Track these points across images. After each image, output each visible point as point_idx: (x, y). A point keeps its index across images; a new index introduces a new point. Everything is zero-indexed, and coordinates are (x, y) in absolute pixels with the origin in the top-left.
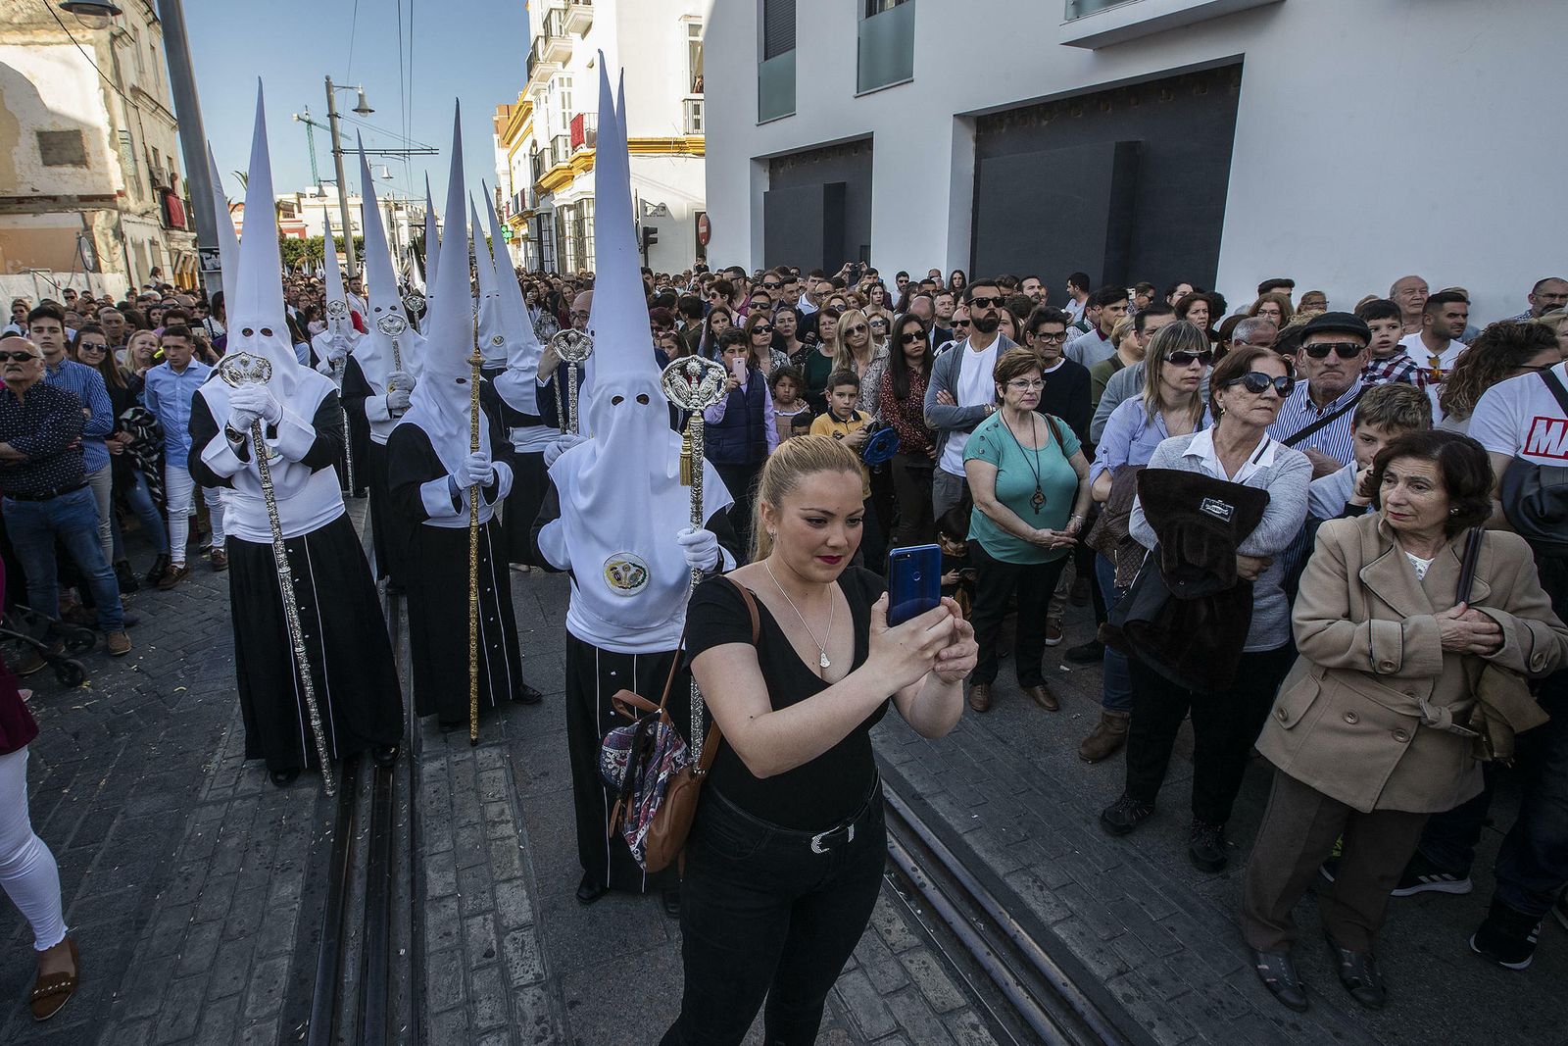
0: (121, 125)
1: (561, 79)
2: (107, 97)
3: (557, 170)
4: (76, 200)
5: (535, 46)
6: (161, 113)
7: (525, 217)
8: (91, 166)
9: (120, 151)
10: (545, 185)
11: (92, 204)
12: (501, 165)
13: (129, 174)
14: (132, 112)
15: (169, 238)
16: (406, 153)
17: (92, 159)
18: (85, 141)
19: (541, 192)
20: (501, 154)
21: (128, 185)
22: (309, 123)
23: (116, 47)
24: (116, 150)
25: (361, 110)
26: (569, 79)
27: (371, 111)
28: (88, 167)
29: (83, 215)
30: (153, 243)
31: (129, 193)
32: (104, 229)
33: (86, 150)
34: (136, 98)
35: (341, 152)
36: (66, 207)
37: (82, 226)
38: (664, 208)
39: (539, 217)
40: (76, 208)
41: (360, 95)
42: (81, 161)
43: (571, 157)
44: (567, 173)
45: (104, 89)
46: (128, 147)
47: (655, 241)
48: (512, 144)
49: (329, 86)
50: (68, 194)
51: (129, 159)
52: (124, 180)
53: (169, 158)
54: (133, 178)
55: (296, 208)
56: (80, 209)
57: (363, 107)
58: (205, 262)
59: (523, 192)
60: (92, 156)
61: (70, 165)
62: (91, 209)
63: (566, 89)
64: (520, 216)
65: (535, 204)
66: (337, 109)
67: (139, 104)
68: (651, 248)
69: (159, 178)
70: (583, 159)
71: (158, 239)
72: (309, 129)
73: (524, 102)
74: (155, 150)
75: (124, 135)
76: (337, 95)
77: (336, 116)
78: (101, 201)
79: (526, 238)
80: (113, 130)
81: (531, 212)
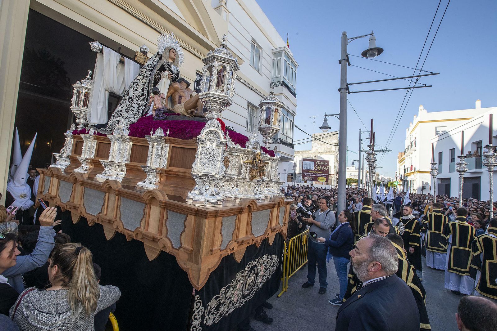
1: (410, 157)
3: (407, 173)
5: (406, 149)
7: (402, 180)
10: (406, 175)
12: (398, 167)
19: (405, 176)
20: (398, 165)
26: (412, 157)
38: (428, 183)
43: (411, 171)
44: (410, 174)
47: (425, 189)
48: (401, 163)
59: (402, 175)
63: (411, 159)
65: (404, 178)
68: (424, 190)
70: (412, 173)
73: (404, 157)
79: (401, 185)
81: (403, 180)
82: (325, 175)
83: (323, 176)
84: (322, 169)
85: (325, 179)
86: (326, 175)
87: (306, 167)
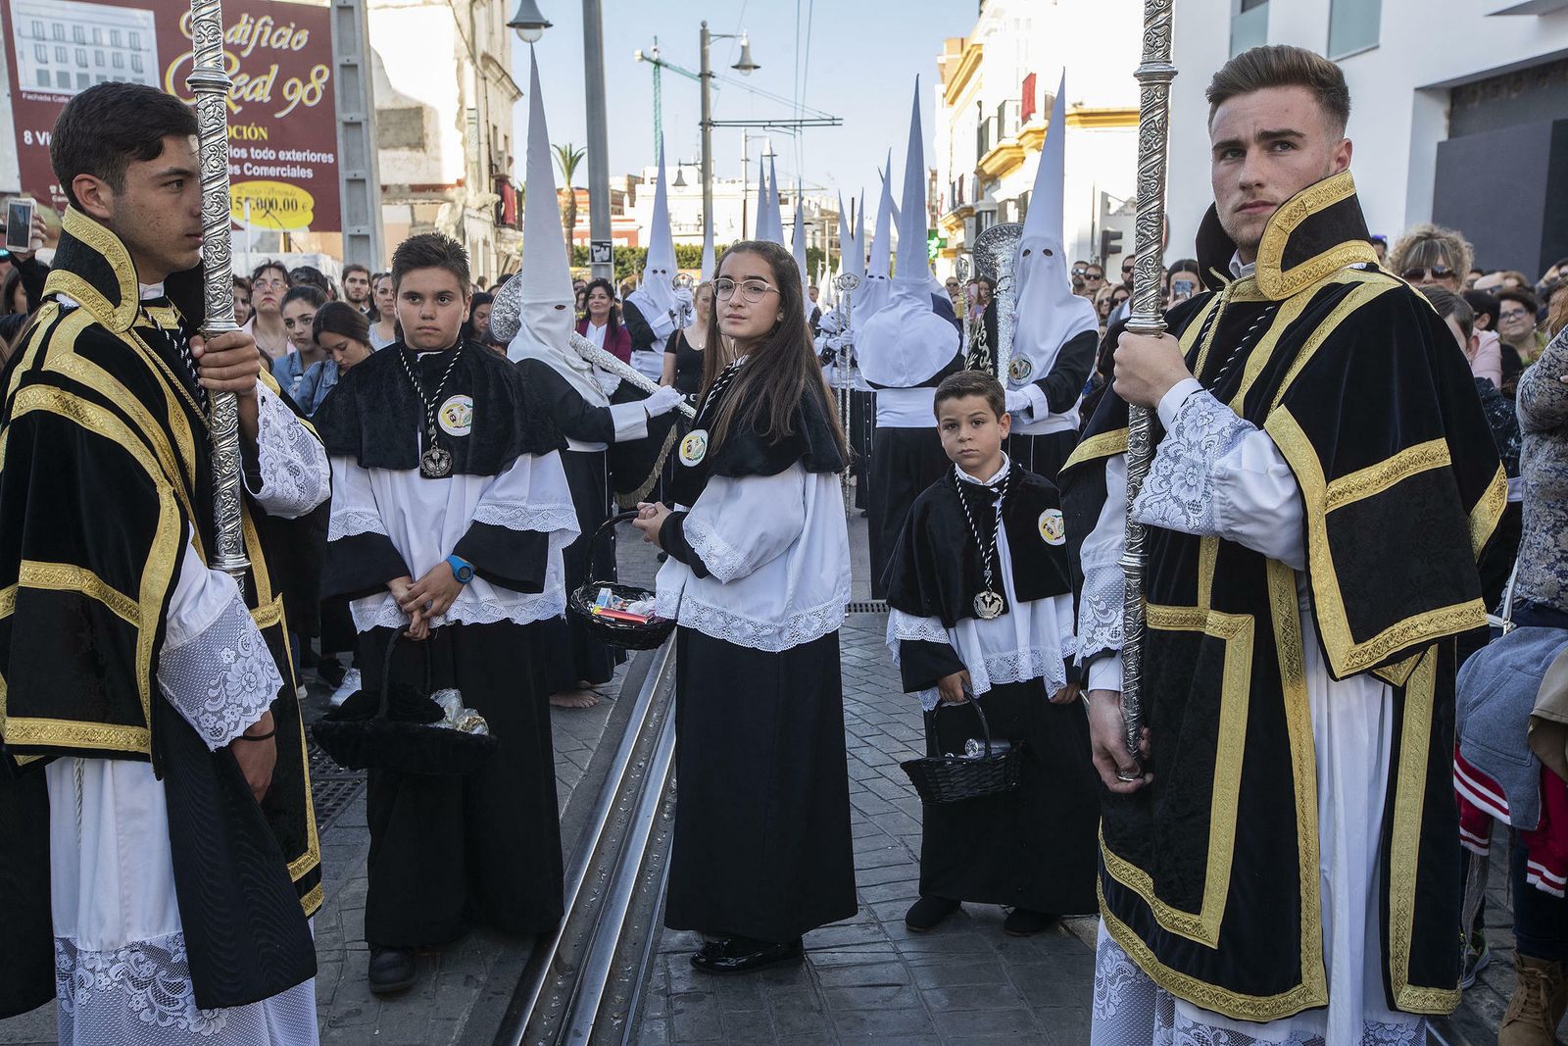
0: (470, 102)
2: (459, 68)
3: (1001, 149)
4: (408, 190)
6: (506, 83)
7: (962, 216)
8: (428, 149)
9: (466, 132)
10: (989, 169)
11: (423, 194)
13: (473, 160)
14: (481, 82)
15: (499, 238)
16: (798, 124)
17: (430, 141)
18: (425, 119)
19: (987, 180)
21: (469, 173)
22: (658, 64)
23: (474, 9)
24: (462, 130)
25: (743, 66)
27: (756, 67)
28: (425, 151)
29: (412, 208)
30: (486, 243)
31: (470, 183)
32: (446, 224)
33: (425, 131)
34: (486, 67)
35: (711, 125)
36: (395, 199)
37: (410, 221)
39: (979, 216)
40: (407, 199)
41: (743, 47)
42: (419, 144)
43: (1023, 130)
44: (1016, 154)
45: (458, 60)
46: (474, 127)
47: (1117, 250)
48: (957, 104)
49: (704, 36)
50: (399, 183)
51: (474, 142)
52: (466, 167)
53: (506, 137)
54: (475, 164)
55: (626, 200)
56: (410, 201)
57: (747, 63)
58: (595, 255)
59: (961, 179)
60: (431, 137)
61: (406, 149)
62: (422, 201)
63: (1023, 34)
64: (956, 214)
65: (979, 195)
66: (711, 67)
67: (487, 74)
69: (498, 163)
70: (1031, 135)
71: (489, 239)
72: (657, 75)
73: (973, 45)
74: (495, 128)
75: (473, 114)
76: (713, 48)
77: (710, 75)
78: (434, 191)
79: (961, 248)
80: (461, 108)
81: (970, 209)
82: (305, 165)
83: (273, 171)
84: (263, 95)
85: (305, 199)
86: (314, 157)
87: (53, 68)
